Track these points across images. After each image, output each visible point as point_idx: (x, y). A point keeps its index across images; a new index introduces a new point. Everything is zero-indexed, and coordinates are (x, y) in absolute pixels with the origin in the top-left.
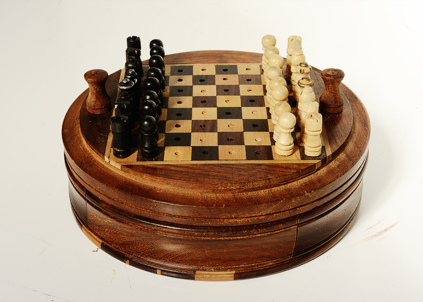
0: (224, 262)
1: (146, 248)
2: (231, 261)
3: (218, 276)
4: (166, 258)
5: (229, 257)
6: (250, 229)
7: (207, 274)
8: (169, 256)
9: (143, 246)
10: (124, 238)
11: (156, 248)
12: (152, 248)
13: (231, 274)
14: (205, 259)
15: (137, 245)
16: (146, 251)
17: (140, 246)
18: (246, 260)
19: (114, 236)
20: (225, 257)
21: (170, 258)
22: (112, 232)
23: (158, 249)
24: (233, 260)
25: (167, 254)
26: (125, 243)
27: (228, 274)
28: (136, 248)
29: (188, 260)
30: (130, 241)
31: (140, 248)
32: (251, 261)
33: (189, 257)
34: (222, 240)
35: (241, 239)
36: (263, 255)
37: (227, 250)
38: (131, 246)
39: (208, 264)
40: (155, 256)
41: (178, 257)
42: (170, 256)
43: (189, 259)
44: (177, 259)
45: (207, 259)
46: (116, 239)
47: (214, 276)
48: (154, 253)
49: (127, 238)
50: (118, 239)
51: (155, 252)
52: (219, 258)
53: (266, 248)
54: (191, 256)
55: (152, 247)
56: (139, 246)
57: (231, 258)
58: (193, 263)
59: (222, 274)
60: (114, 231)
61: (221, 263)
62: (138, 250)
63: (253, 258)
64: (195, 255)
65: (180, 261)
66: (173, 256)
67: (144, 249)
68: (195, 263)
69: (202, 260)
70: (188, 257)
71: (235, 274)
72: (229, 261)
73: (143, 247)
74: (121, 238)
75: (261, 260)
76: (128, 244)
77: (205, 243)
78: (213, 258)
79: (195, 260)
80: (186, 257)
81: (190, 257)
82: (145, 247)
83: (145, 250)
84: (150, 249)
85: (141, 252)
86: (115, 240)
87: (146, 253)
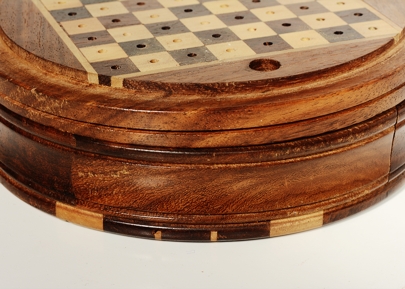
0: (311, 196)
1: (193, 200)
2: (319, 193)
3: (302, 222)
4: (226, 208)
5: (316, 187)
6: (347, 136)
7: (286, 222)
8: (230, 204)
9: (186, 198)
10: (152, 195)
11: (209, 195)
12: (203, 198)
13: (319, 216)
14: (284, 197)
15: (176, 199)
16: (193, 204)
17: (182, 200)
18: (339, 189)
19: (132, 196)
20: (312, 189)
21: (232, 206)
22: (128, 191)
23: (212, 196)
24: (323, 192)
25: (227, 202)
26: (154, 201)
27: (314, 217)
28: (176, 204)
29: (261, 203)
30: (163, 197)
31: (182, 202)
32: (344, 190)
33: (261, 198)
34: (310, 159)
35: (334, 154)
36: (358, 178)
37: (315, 176)
38: (166, 204)
39: (289, 204)
40: (209, 209)
41: (245, 201)
42: (233, 203)
43: (262, 201)
44: (244, 206)
45: (288, 196)
46: (136, 201)
47: (297, 222)
48: (207, 205)
49: (158, 192)
50: (140, 199)
51: (208, 203)
52: (304, 191)
53: (361, 167)
54: (264, 195)
55: (203, 195)
56: (179, 200)
57: (319, 188)
58: (269, 207)
59: (307, 218)
60: (132, 189)
61: (307, 199)
62: (179, 207)
63: (347, 184)
64: (270, 193)
65: (249, 207)
66: (237, 202)
67: (189, 202)
68: (272, 206)
69: (281, 199)
70: (259, 198)
71: (324, 214)
72: (316, 194)
73: (187, 200)
74: (145, 196)
75: (356, 186)
76: (160, 202)
77: (286, 170)
78: (296, 193)
79: (271, 201)
80: (258, 199)
81: (263, 199)
82: (191, 198)
83: (191, 203)
84: (200, 199)
85: (184, 208)
86: (134, 202)
87: (193, 209)
